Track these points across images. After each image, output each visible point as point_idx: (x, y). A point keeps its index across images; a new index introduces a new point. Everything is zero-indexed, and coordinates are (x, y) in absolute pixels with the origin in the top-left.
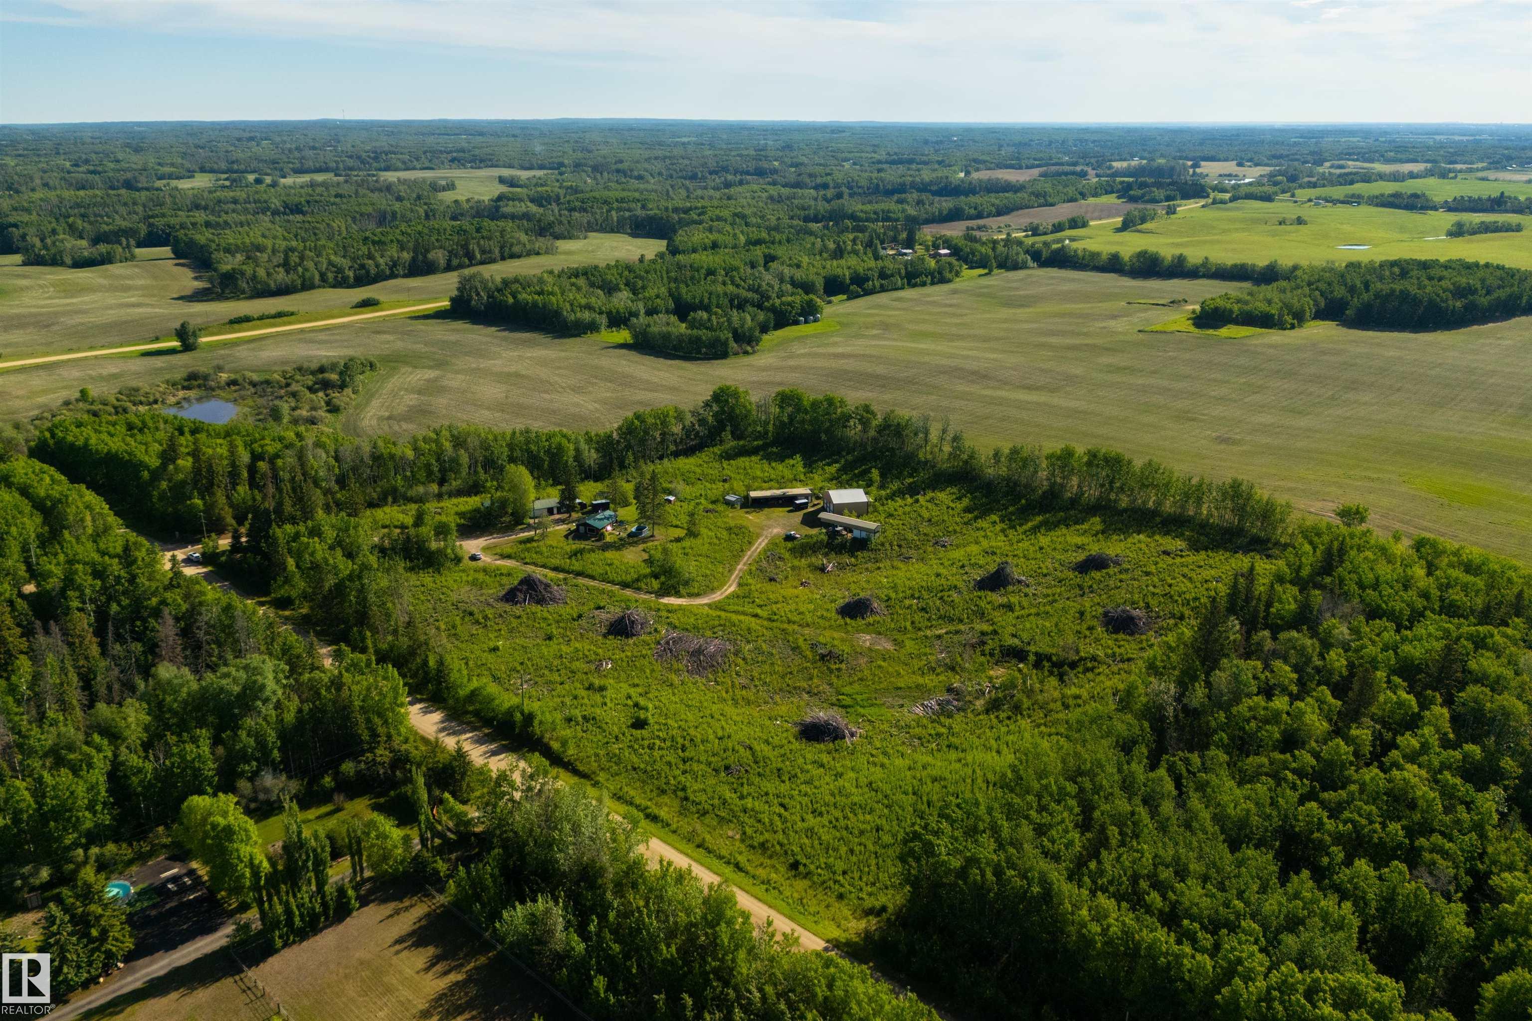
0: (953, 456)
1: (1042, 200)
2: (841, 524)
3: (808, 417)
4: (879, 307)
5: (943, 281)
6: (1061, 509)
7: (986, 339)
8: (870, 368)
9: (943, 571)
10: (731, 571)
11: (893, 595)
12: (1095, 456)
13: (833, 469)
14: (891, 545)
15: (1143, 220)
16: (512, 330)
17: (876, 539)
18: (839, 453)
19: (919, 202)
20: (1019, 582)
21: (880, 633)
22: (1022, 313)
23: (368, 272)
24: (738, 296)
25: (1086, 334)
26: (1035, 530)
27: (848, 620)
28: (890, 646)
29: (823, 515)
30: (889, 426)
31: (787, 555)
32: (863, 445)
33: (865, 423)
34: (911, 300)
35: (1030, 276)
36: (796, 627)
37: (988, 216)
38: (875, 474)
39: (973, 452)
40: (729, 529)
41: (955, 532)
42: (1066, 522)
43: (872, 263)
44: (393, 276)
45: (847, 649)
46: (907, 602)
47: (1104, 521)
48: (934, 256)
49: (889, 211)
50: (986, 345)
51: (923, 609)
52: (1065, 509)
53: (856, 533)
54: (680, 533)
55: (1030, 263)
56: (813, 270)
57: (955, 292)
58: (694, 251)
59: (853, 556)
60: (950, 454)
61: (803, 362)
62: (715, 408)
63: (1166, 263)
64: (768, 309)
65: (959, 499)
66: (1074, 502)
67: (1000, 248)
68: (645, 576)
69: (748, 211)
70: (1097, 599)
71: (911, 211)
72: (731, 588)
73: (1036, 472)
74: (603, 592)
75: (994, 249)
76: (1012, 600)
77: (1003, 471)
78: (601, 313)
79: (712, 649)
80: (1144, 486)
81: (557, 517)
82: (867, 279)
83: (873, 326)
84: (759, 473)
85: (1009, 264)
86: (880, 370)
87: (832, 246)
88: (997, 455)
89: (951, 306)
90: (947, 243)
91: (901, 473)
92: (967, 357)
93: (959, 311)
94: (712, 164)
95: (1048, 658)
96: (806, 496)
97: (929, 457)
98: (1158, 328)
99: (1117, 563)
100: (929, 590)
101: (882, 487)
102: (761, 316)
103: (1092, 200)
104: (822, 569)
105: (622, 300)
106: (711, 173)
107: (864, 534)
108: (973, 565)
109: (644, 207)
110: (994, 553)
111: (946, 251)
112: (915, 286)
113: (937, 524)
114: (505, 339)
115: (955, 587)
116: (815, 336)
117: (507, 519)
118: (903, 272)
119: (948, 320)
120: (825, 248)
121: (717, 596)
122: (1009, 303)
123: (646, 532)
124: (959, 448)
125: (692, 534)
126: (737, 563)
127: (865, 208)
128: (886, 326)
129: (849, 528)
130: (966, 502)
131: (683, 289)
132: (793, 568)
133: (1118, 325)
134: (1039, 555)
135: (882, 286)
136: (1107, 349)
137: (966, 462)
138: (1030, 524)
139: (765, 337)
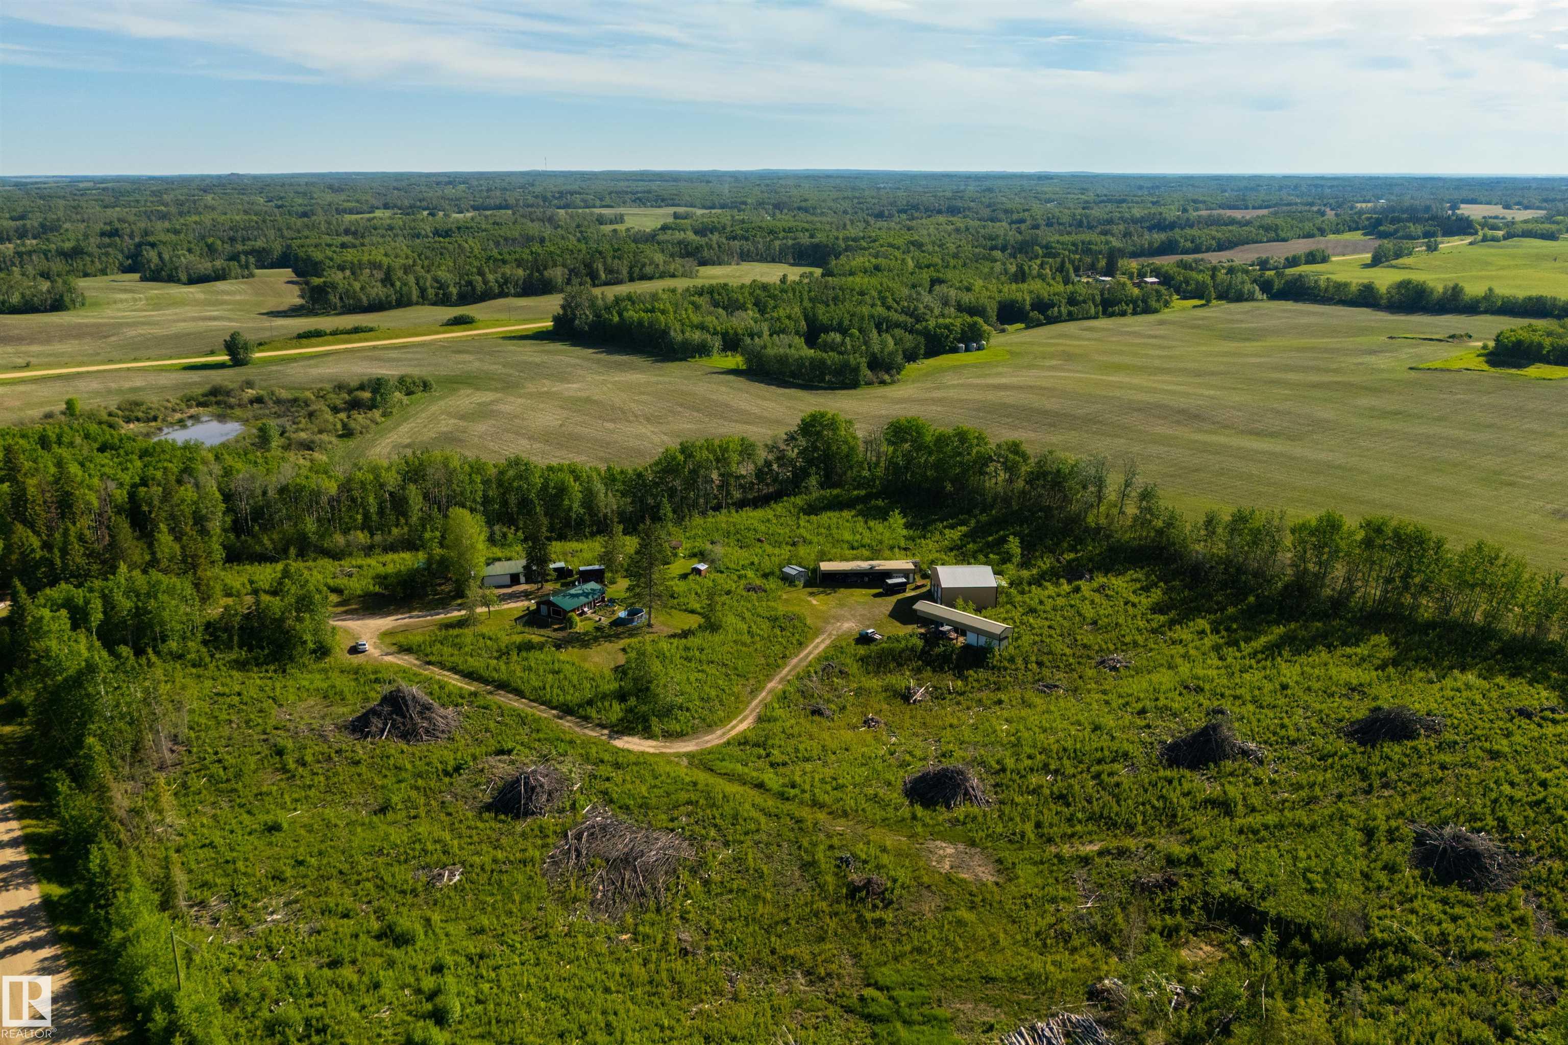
0: (1140, 522)
1: (1273, 235)
2: (949, 622)
3: (932, 459)
4: (1060, 336)
5: (1148, 310)
6: (1316, 616)
7: (1198, 374)
8: (1037, 401)
9: (1109, 721)
10: (753, 692)
11: (1010, 763)
12: (1379, 531)
13: (955, 535)
14: (1026, 662)
15: (1398, 256)
16: (609, 352)
17: (1000, 651)
18: (969, 512)
19: (1127, 234)
20: (1245, 753)
21: (972, 843)
22: (1251, 346)
23: (474, 289)
24: (887, 320)
25: (1336, 371)
26: (1273, 650)
27: (919, 810)
28: (987, 875)
29: (923, 606)
30: (1045, 474)
31: (854, 668)
32: (1007, 500)
33: (1010, 468)
34: (1103, 329)
35: (1258, 308)
36: (821, 816)
37: (1208, 250)
38: (1014, 545)
39: (1172, 517)
40: (774, 620)
41: (1135, 644)
42: (1324, 640)
43: (1060, 288)
44: (502, 294)
45: (903, 875)
46: (1034, 780)
47: (1394, 643)
48: (1138, 285)
49: (1090, 243)
50: (1198, 380)
51: (1062, 798)
52: (1323, 616)
53: (971, 638)
54: (693, 621)
55: (1258, 294)
56: (986, 294)
57: (1162, 323)
58: (852, 274)
59: (961, 676)
60: (1136, 519)
61: (952, 393)
62: (803, 442)
63: (1436, 295)
64: (919, 332)
65: (1146, 589)
66: (1338, 604)
67: (1221, 275)
68: (604, 697)
69: (926, 240)
70: (1398, 804)
71: (1116, 243)
72: (742, 725)
73: (1274, 552)
74: (523, 720)
75: (1213, 277)
76: (1232, 791)
77: (1220, 548)
78: (715, 333)
79: (652, 856)
80: (1463, 584)
81: (523, 587)
82: (1053, 305)
83: (1052, 356)
84: (847, 536)
85: (1231, 295)
86: (1051, 404)
87: (1013, 269)
88: (1210, 522)
89: (1155, 337)
90: (1156, 272)
91: (1057, 544)
92: (1173, 393)
93: (1165, 343)
94: (902, 203)
95: (1304, 932)
96: (905, 573)
97: (1103, 521)
98: (1438, 364)
99: (1432, 729)
100: (1077, 757)
101: (1025, 564)
102: (909, 340)
103: (1331, 237)
104: (906, 697)
105: (745, 320)
106: (899, 212)
107: (982, 641)
108: (1162, 711)
109: (812, 236)
110: (1199, 690)
111: (1154, 280)
112: (1112, 315)
113: (1106, 629)
114: (598, 362)
115: (1126, 755)
116: (974, 366)
117: (447, 588)
118: (1098, 298)
119: (1151, 352)
120: (1006, 272)
121: (713, 739)
122: (1230, 336)
123: (641, 619)
124: (1149, 510)
125: (712, 626)
126: (769, 678)
127: (1061, 239)
128: (1069, 357)
129: (961, 630)
130: (1157, 595)
131: (821, 310)
132: (859, 692)
133: (1381, 362)
134: (1282, 701)
135: (1070, 314)
136: (1366, 388)
137: (1160, 532)
138: (1263, 640)
139: (911, 367)
